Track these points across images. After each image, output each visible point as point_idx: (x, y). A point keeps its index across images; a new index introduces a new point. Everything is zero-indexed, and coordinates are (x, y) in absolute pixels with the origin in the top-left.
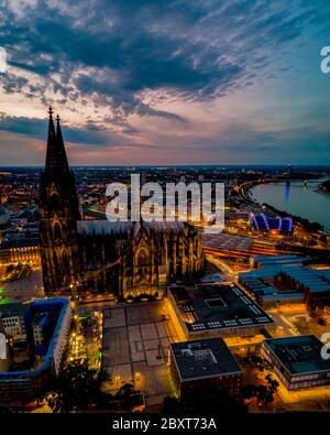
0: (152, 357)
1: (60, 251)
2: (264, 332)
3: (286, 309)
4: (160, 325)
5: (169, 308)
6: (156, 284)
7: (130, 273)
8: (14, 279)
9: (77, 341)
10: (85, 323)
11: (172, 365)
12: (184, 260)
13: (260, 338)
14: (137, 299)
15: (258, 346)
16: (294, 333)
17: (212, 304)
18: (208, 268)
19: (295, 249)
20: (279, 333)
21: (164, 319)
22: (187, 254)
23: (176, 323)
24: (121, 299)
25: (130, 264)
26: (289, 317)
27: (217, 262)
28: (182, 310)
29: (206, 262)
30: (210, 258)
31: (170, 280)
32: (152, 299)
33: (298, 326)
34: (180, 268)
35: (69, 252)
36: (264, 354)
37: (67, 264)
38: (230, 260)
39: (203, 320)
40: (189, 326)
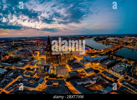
0: (65, 73)
2: (84, 68)
3: (87, 64)
5: (68, 66)
6: (65, 63)
7: (61, 61)
8: (41, 60)
9: (52, 71)
10: (53, 68)
11: (68, 74)
12: (70, 59)
14: (62, 65)
16: (89, 67)
17: (75, 66)
18: (75, 59)
19: (89, 53)
20: (87, 68)
21: (67, 68)
22: (71, 57)
23: (69, 69)
24: (59, 65)
25: (61, 60)
27: (76, 58)
28: (70, 67)
30: (75, 57)
31: (68, 62)
32: (65, 65)
33: (89, 66)
34: (69, 60)
36: (84, 71)
37: (50, 59)
38: (79, 57)
39: (74, 68)
40: (71, 69)
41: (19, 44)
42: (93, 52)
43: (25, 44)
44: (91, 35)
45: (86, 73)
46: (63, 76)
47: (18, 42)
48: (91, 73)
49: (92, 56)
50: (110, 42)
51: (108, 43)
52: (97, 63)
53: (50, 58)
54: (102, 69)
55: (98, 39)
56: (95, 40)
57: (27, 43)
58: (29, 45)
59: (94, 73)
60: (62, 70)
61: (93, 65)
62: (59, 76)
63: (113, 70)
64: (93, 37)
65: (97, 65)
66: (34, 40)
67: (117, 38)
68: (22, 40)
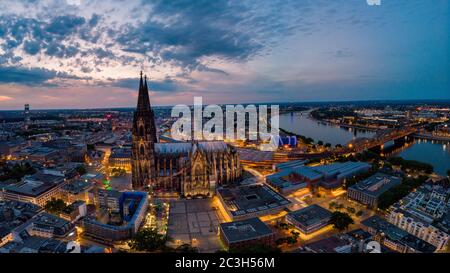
0: (205, 231)
1: (143, 163)
2: (286, 209)
3: (297, 194)
4: (211, 213)
5: (218, 202)
6: (208, 188)
7: (190, 180)
9: (150, 219)
10: (157, 209)
11: (221, 235)
12: (228, 170)
13: (284, 213)
14: (194, 198)
15: (283, 218)
16: (305, 205)
17: (249, 198)
18: (244, 175)
19: (299, 156)
20: (296, 208)
21: (214, 209)
22: (230, 166)
23: (224, 212)
24: (183, 196)
25: (189, 174)
26: (300, 198)
27: (251, 170)
28: (227, 204)
29: (243, 171)
30: (246, 168)
31: (219, 184)
32: (205, 197)
33: (305, 201)
34: (225, 176)
35: (149, 163)
36: (287, 221)
37: (146, 171)
38: (259, 168)
39: (243, 208)
40: (233, 213)
41: (46, 126)
42: (312, 152)
43: (67, 128)
44: (298, 104)
45: (296, 231)
46: (195, 243)
47: (44, 122)
48: (319, 228)
49: (311, 162)
50: (370, 122)
51: (361, 125)
52: (334, 188)
53: (146, 166)
54: (357, 210)
55: (323, 115)
56: (315, 116)
57: (75, 124)
58: (81, 129)
59: (330, 227)
60: (192, 218)
61: (319, 196)
62: (178, 242)
63: (406, 214)
64: (307, 109)
65: (335, 198)
66: (100, 117)
67: (392, 112)
68: (60, 115)
